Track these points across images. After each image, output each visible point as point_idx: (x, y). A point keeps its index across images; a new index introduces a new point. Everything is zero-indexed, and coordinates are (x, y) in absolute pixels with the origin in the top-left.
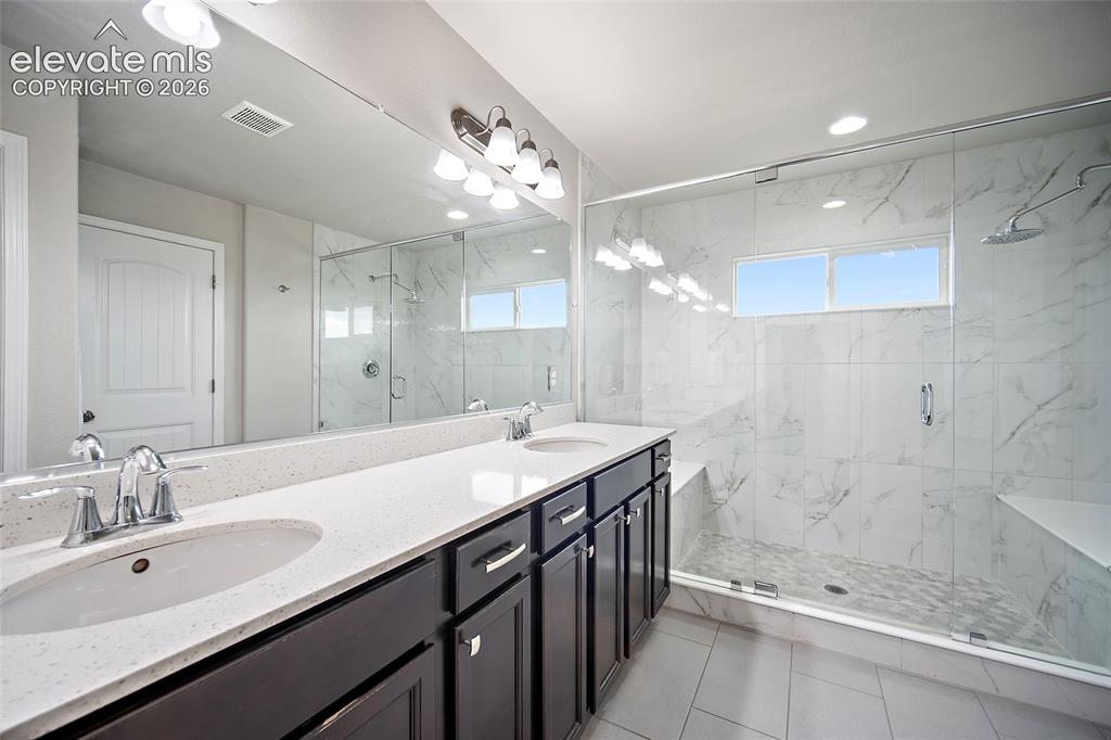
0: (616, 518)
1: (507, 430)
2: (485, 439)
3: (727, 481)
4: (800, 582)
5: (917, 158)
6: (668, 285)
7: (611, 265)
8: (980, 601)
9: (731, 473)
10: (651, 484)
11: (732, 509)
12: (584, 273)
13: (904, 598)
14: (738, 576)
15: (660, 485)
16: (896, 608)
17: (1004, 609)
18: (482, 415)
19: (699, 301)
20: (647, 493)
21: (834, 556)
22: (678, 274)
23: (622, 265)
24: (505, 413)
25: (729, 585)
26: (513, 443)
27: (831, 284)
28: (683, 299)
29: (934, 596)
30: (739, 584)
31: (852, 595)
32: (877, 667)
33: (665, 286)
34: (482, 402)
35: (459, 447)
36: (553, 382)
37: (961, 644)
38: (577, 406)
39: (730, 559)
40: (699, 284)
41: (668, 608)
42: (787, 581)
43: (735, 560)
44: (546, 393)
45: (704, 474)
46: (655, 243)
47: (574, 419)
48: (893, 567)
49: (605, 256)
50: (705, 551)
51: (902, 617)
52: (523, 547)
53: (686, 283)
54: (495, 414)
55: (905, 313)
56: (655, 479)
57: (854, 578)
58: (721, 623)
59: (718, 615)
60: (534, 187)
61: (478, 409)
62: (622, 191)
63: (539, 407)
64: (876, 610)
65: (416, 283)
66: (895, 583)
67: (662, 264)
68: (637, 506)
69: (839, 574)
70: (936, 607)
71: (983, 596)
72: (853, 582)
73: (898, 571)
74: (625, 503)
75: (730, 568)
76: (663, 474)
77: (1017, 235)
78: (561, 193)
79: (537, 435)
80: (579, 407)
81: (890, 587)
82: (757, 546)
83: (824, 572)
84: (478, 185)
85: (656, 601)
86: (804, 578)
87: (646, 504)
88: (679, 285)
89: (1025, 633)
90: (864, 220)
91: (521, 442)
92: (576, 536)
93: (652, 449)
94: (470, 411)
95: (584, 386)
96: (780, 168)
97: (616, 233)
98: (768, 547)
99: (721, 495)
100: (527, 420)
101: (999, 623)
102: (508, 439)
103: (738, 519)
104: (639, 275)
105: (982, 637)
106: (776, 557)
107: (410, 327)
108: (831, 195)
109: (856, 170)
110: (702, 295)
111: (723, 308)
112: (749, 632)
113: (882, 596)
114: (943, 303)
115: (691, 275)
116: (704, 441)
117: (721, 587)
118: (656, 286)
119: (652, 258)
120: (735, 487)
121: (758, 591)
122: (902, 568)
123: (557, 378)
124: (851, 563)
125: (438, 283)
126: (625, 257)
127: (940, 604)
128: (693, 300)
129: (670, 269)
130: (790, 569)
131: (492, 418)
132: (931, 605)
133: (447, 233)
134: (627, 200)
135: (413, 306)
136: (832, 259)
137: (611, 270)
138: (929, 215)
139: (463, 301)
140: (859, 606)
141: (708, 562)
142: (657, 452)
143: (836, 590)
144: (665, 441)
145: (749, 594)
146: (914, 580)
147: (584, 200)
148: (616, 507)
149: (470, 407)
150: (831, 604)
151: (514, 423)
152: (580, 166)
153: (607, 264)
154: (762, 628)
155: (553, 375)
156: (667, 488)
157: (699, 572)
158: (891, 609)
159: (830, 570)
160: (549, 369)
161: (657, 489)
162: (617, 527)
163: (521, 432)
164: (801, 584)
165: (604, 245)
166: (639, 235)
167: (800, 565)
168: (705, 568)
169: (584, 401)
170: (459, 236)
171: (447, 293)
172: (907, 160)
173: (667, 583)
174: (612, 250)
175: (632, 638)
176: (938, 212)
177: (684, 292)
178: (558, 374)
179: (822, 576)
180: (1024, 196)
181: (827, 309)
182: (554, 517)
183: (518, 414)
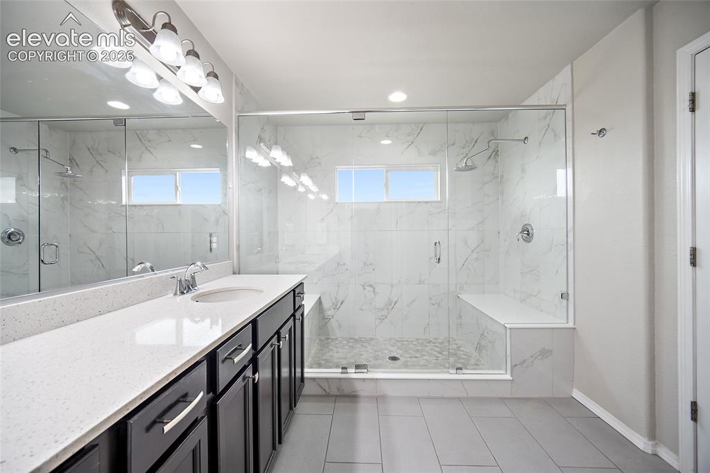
0: (272, 345)
1: (174, 286)
2: (152, 296)
3: (333, 304)
4: (376, 358)
5: (425, 123)
6: (294, 180)
7: (257, 162)
8: (454, 349)
9: (336, 299)
10: (293, 315)
11: (337, 321)
12: (238, 164)
13: (424, 355)
14: (344, 363)
15: (298, 315)
16: (422, 362)
17: (463, 351)
18: (149, 276)
19: (312, 192)
20: (291, 322)
21: (390, 339)
22: (300, 173)
23: (264, 163)
24: (170, 272)
25: (340, 370)
26: (180, 298)
27: (386, 185)
28: (301, 189)
29: (436, 351)
30: (346, 368)
31: (402, 359)
32: (418, 398)
33: (291, 181)
34: (148, 265)
35: (123, 307)
36: (214, 246)
37: (452, 375)
38: (233, 262)
39: (337, 352)
40: (313, 180)
41: (304, 396)
42: (370, 359)
43: (339, 353)
44: (207, 255)
45: (319, 302)
46: (287, 150)
47: (232, 273)
48: (418, 340)
49: (251, 154)
50: (322, 350)
51: (425, 367)
52: (202, 394)
53: (305, 179)
54: (160, 274)
55: (421, 204)
56: (295, 311)
57: (402, 350)
58: (336, 396)
59: (334, 391)
60: (196, 89)
61: (144, 270)
62: (263, 110)
63: (204, 266)
64: (414, 366)
65: (72, 160)
66: (419, 348)
67: (292, 165)
68: (285, 333)
69: (394, 349)
70: (438, 357)
71: (455, 346)
72: (401, 352)
73: (420, 341)
74: (278, 333)
75: (338, 358)
76: (300, 307)
77: (468, 168)
78: (221, 100)
79: (202, 288)
80: (235, 264)
81: (418, 350)
82: (352, 341)
83: (387, 349)
84: (141, 76)
85: (297, 394)
86: (378, 355)
87: (290, 330)
88: (301, 180)
89: (472, 362)
90: (403, 152)
91: (188, 296)
92: (245, 368)
93: (294, 290)
94: (134, 273)
95: (238, 247)
96: (366, 113)
97: (261, 139)
98: (357, 340)
99: (329, 313)
100: (193, 278)
101: (463, 359)
102: (175, 294)
103: (340, 326)
104: (275, 171)
105: (461, 369)
106: (362, 346)
107: (63, 199)
108: (387, 136)
109: (398, 124)
110: (314, 188)
111: (325, 197)
112: (352, 397)
113: (416, 357)
114: (435, 199)
115: (308, 175)
116: (319, 280)
117: (335, 373)
118: (286, 180)
119: (285, 161)
120: (338, 306)
121: (357, 371)
122: (422, 339)
123: (218, 242)
124: (399, 341)
125: (97, 162)
126: (266, 157)
127: (440, 355)
128: (308, 191)
129: (296, 170)
130: (370, 351)
131: (159, 278)
132: (436, 357)
133: (107, 117)
134: (268, 116)
135: (68, 180)
136: (387, 172)
137: (256, 165)
138: (430, 154)
139: (124, 179)
140: (406, 366)
141: (325, 357)
142: (296, 293)
143: (394, 359)
144: (301, 284)
145: (352, 374)
146: (426, 344)
147: (237, 111)
148: (272, 337)
149: (135, 269)
150: (392, 368)
151: (180, 281)
152: (234, 85)
153: (253, 161)
154: (362, 393)
155: (214, 239)
156: (302, 315)
157: (320, 366)
158: (421, 364)
159: (390, 348)
160: (211, 235)
161: (297, 317)
162: (273, 352)
163: (187, 287)
164: (377, 359)
165: (252, 147)
166: (276, 143)
167: (374, 348)
168: (324, 362)
169: (239, 258)
170: (120, 121)
171: (107, 171)
172: (421, 123)
173: (302, 378)
174: (257, 151)
175: (283, 427)
176: (433, 153)
177: (303, 185)
178: (218, 240)
179: (386, 352)
180: (466, 150)
181: (385, 200)
182: (226, 358)
183: (184, 272)
